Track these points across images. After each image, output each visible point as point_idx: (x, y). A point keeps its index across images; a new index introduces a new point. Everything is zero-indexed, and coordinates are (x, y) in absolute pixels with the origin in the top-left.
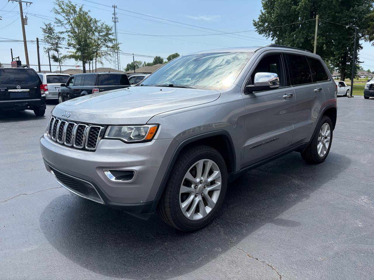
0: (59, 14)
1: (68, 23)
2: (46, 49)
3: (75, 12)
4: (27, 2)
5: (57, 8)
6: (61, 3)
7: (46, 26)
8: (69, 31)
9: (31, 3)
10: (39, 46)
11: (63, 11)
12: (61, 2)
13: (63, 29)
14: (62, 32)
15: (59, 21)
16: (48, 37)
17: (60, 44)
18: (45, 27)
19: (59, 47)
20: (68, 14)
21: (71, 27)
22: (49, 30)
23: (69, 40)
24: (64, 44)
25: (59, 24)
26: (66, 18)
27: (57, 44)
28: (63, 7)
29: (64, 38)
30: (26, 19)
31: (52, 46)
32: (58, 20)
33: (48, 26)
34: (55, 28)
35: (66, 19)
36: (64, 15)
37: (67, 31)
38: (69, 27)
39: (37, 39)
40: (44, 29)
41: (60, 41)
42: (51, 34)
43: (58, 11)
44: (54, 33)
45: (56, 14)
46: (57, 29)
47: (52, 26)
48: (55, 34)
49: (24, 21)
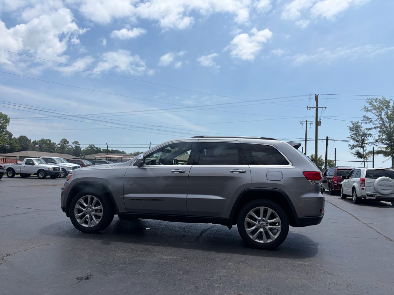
0: (370, 111)
1: (379, 119)
2: (351, 146)
3: (388, 107)
4: (322, 107)
5: (368, 106)
6: (374, 101)
7: (353, 124)
8: (378, 127)
9: (326, 107)
10: (328, 144)
11: (375, 109)
12: (374, 99)
13: (371, 126)
14: (369, 129)
15: (368, 118)
16: (355, 134)
17: (366, 140)
18: (351, 126)
19: (365, 144)
20: (379, 110)
21: (381, 122)
22: (355, 128)
23: (379, 136)
24: (370, 140)
25: (367, 121)
26: (377, 114)
27: (363, 140)
28: (375, 104)
29: (370, 135)
30: (320, 121)
31: (357, 143)
32: (366, 117)
33: (355, 124)
34: (363, 125)
35: (377, 115)
36: (374, 111)
37: (375, 128)
38: (378, 123)
39: (327, 137)
40: (350, 128)
41: (367, 137)
42: (358, 131)
43: (369, 108)
44: (361, 130)
45: (366, 112)
46: (364, 126)
47: (359, 124)
48: (362, 131)
49: (318, 123)
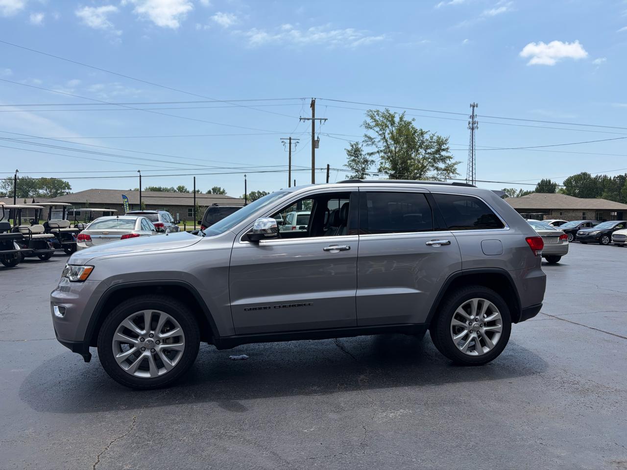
0: (371, 128)
1: (382, 139)
2: (348, 177)
3: (393, 123)
4: (321, 119)
5: (369, 120)
6: (375, 114)
7: (352, 146)
8: (381, 151)
9: (325, 120)
10: (329, 175)
11: (377, 125)
12: (375, 112)
13: (373, 149)
14: (372, 154)
15: (370, 138)
16: (354, 160)
17: (367, 169)
18: (350, 148)
19: (366, 174)
20: (383, 127)
21: (385, 144)
22: (355, 152)
23: (382, 163)
24: (372, 169)
25: (370, 143)
26: (381, 132)
27: (363, 169)
28: (377, 118)
29: (373, 161)
30: (318, 141)
31: (357, 173)
32: (367, 137)
33: (354, 146)
34: (363, 148)
35: (380, 135)
36: (377, 129)
37: (378, 152)
38: (382, 145)
39: (328, 165)
40: (348, 151)
41: (368, 166)
42: (358, 157)
43: (370, 124)
44: (361, 155)
45: (367, 130)
46: (366, 150)
47: (360, 146)
48: (363, 156)
49: (315, 144)
